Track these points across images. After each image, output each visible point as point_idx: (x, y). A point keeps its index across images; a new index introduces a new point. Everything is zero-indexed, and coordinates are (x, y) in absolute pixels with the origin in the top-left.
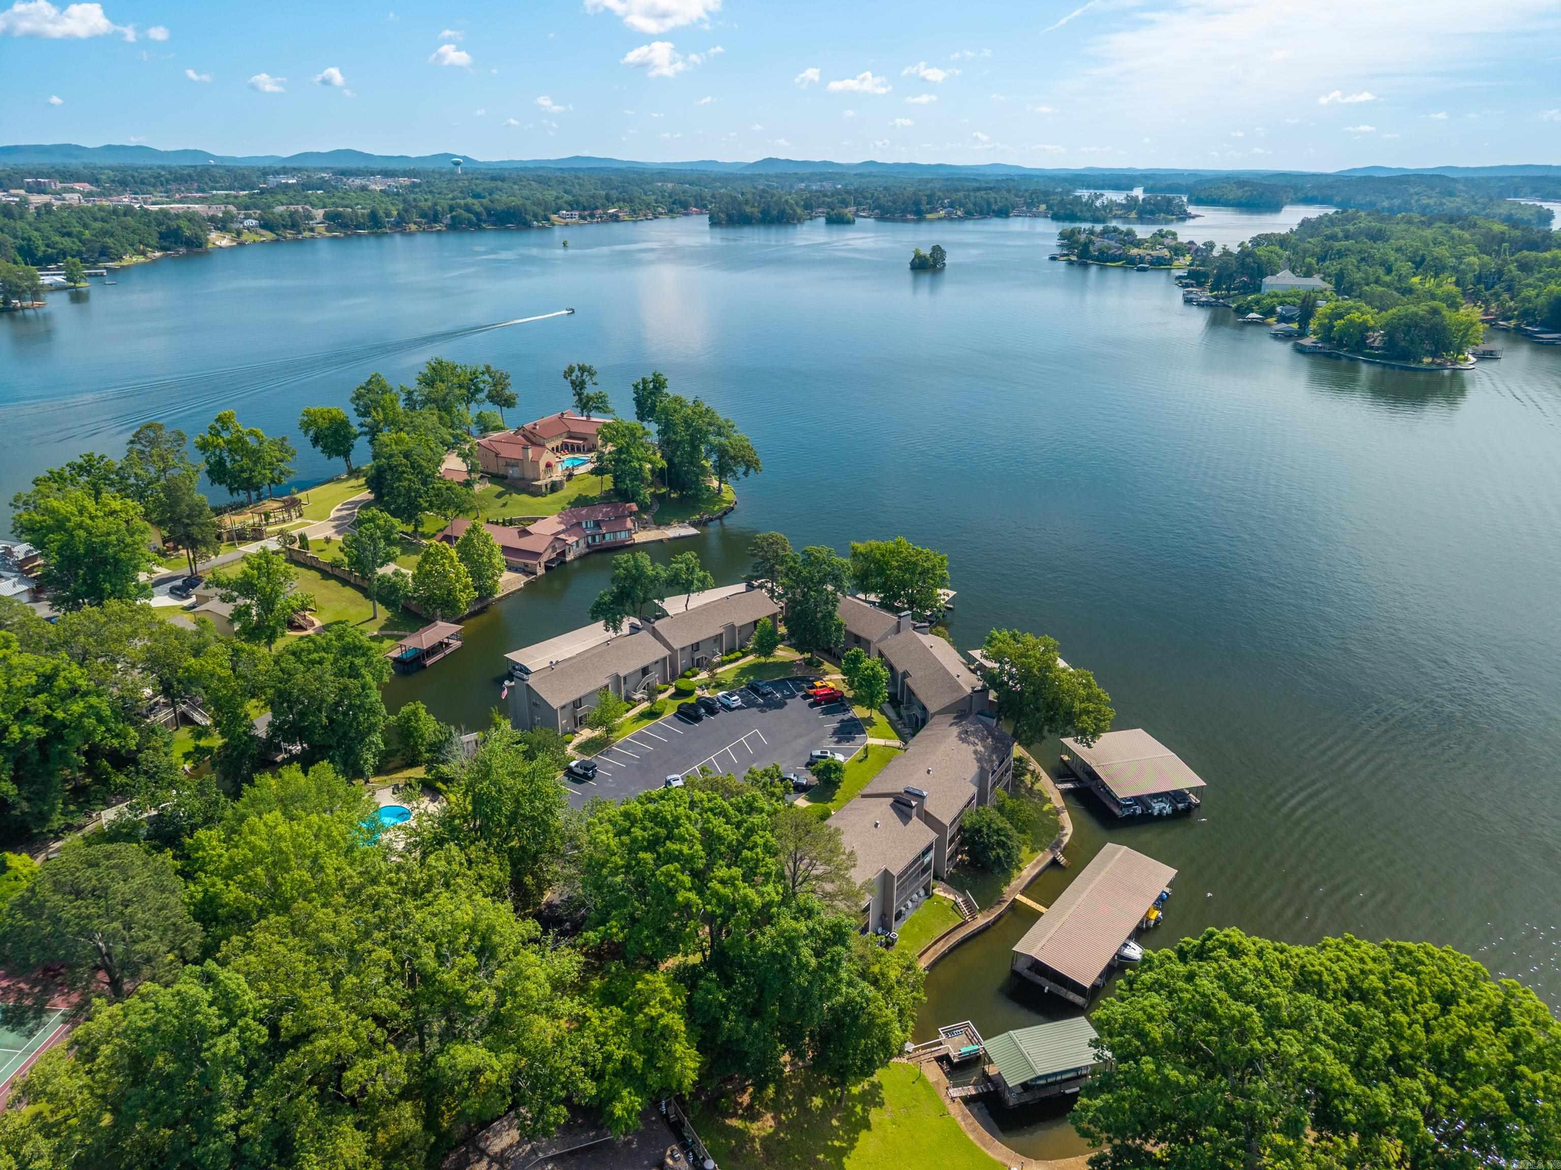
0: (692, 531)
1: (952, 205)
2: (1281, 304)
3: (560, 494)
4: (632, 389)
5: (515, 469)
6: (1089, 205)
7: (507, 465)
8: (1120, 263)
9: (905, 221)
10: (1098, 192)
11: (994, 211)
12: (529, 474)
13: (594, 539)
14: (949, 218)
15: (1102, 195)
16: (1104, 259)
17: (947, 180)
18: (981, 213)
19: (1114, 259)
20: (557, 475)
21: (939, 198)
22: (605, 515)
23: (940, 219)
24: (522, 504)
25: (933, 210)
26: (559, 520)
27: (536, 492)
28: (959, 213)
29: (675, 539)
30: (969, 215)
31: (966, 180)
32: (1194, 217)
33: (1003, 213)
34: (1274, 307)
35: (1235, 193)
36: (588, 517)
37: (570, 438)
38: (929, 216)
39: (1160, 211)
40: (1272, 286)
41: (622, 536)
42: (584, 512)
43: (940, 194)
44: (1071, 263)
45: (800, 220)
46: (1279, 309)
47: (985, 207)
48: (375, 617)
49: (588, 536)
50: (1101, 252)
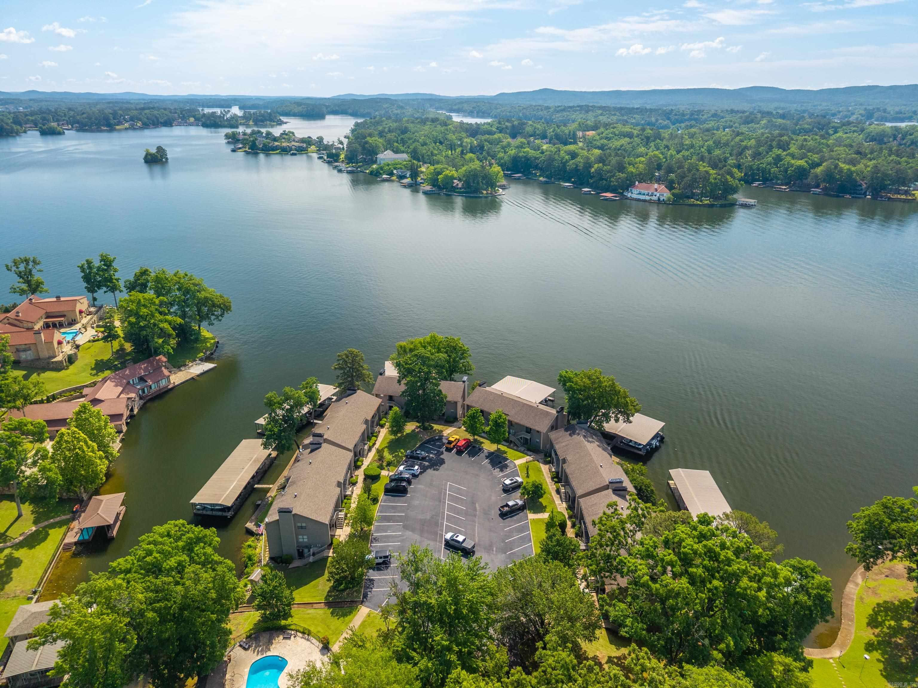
0: (208, 366)
1: (132, 119)
2: (395, 168)
3: (78, 364)
4: (79, 270)
5: (29, 352)
6: (221, 117)
7: (18, 350)
8: (278, 151)
9: (102, 131)
10: (226, 110)
11: (161, 123)
12: (44, 354)
13: (143, 392)
14: (133, 128)
15: (229, 111)
16: (268, 150)
17: (109, 103)
18: (153, 125)
19: (274, 149)
20: (68, 349)
21: (121, 115)
22: (145, 369)
23: (126, 129)
24: (53, 380)
25: (119, 123)
26: (113, 384)
27: (58, 367)
28: (138, 125)
29: (202, 374)
30: (146, 126)
31: (123, 103)
32: (286, 123)
33: (168, 123)
34: (392, 171)
35: (297, 110)
36: (132, 375)
37: (48, 317)
38: (117, 127)
39: (266, 120)
40: (384, 159)
41: (163, 383)
42: (127, 372)
43: (120, 112)
44: (247, 153)
45: (18, 134)
46: (395, 172)
47: (155, 120)
48: (20, 516)
49: (139, 389)
50: (265, 145)
